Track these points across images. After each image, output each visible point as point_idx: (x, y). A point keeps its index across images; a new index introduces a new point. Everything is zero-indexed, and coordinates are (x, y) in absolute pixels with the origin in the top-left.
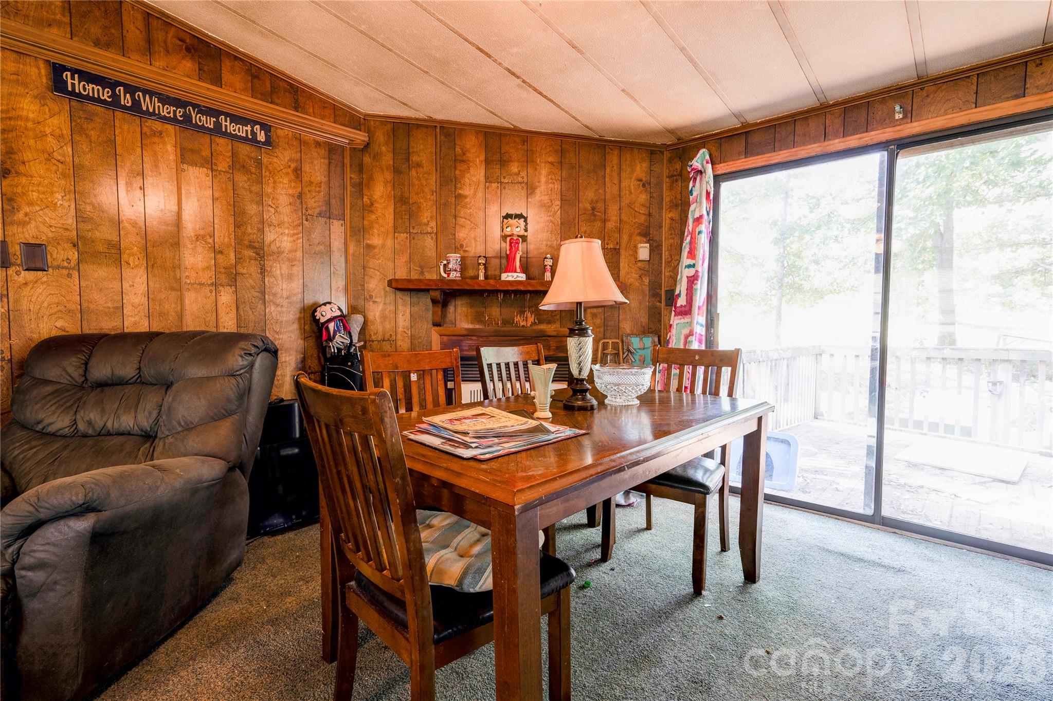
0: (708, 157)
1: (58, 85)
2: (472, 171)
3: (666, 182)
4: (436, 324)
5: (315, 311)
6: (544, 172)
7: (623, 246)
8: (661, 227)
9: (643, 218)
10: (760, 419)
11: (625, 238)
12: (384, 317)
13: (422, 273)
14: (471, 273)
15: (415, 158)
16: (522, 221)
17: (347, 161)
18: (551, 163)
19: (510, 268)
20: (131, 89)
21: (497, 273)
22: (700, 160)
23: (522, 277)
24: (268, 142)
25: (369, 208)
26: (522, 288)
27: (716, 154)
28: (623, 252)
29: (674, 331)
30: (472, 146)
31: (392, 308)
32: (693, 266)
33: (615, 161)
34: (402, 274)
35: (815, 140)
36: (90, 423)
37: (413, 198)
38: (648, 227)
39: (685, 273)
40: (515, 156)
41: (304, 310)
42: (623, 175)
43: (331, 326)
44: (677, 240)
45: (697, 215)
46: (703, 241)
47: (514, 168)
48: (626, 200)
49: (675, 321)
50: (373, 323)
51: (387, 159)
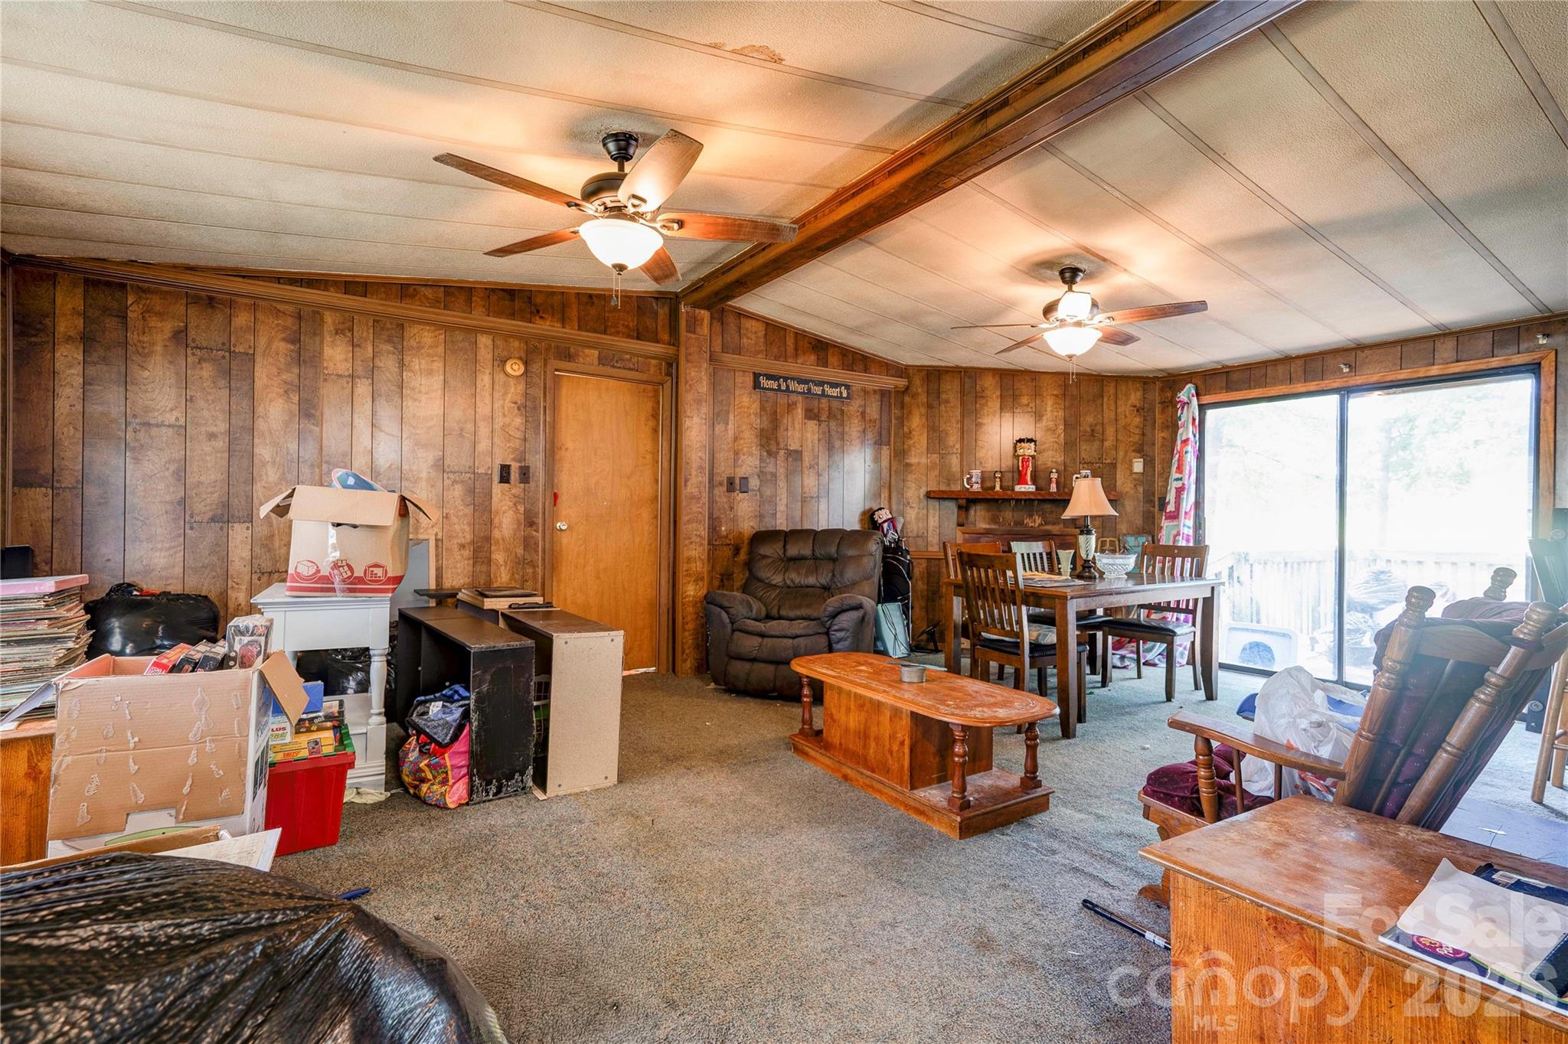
0: (1193, 392)
1: (757, 385)
2: (990, 404)
3: (1158, 408)
4: (960, 525)
5: (873, 514)
6: (1050, 403)
7: (1119, 461)
8: (1154, 444)
9: (1137, 437)
10: (1213, 588)
11: (1121, 454)
12: (918, 519)
13: (949, 485)
14: (988, 484)
15: (944, 396)
16: (1032, 444)
17: (892, 401)
18: (1056, 396)
19: (1022, 481)
20: (786, 379)
21: (1010, 484)
22: (1187, 393)
23: (1031, 488)
24: (848, 398)
25: (908, 436)
26: (1032, 497)
27: (1201, 387)
28: (1119, 466)
29: (1164, 532)
30: (989, 383)
31: (925, 511)
32: (1181, 479)
33: (1112, 391)
34: (933, 487)
35: (1282, 382)
36: (792, 580)
37: (943, 427)
38: (1142, 445)
39: (1174, 485)
40: (1025, 391)
41: (864, 513)
42: (1119, 402)
43: (885, 526)
44: (1168, 456)
45: (1184, 438)
46: (1190, 459)
47: (1025, 400)
48: (1122, 422)
49: (1165, 524)
50: (909, 523)
51: (923, 398)
